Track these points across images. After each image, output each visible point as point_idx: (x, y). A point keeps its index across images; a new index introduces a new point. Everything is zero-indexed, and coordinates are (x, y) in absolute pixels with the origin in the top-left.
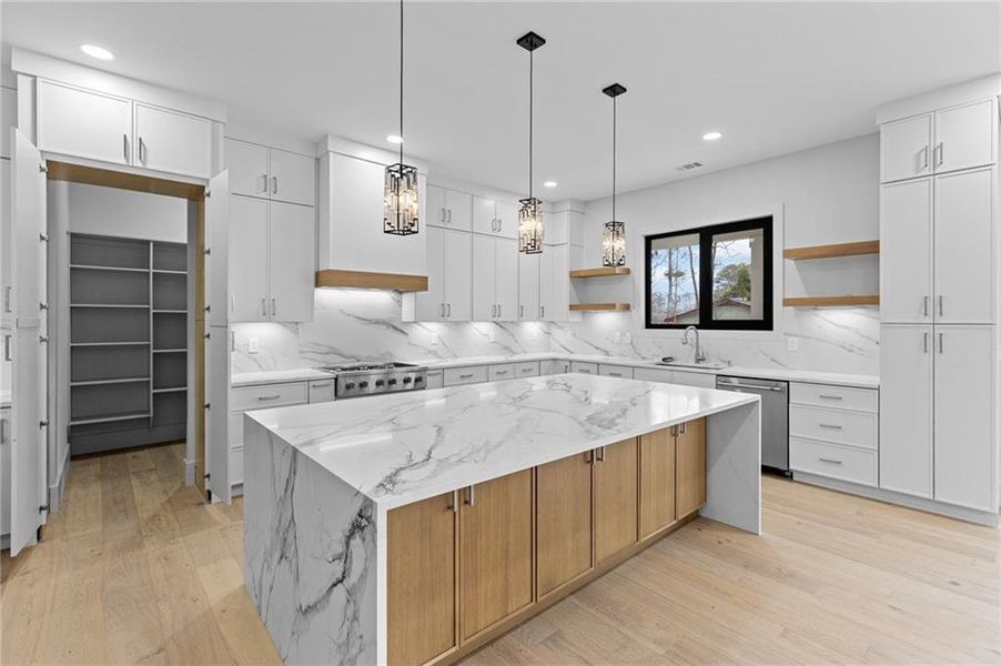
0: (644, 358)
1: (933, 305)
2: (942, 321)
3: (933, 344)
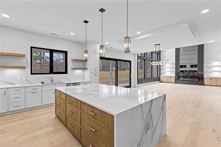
0: (31, 83)
1: (95, 70)
2: (96, 72)
3: (95, 75)
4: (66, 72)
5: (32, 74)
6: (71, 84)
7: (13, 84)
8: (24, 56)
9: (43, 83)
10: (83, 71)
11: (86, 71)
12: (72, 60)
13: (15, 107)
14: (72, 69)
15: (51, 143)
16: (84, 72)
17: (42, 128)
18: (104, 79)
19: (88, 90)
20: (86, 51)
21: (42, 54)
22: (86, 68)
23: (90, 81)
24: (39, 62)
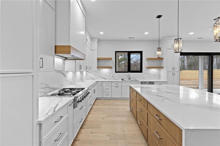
0: (116, 80)
1: (173, 69)
2: (175, 71)
3: (174, 74)
4: (141, 71)
5: (116, 72)
6: (148, 83)
7: (105, 79)
8: (111, 59)
9: (123, 79)
10: (159, 69)
11: (162, 70)
12: (147, 59)
13: (106, 95)
14: (147, 68)
15: (123, 131)
16: (160, 71)
17: (119, 116)
18: (190, 80)
19: (160, 91)
20: (159, 48)
21: (126, 56)
22: (162, 66)
23: (166, 81)
24: (124, 63)
